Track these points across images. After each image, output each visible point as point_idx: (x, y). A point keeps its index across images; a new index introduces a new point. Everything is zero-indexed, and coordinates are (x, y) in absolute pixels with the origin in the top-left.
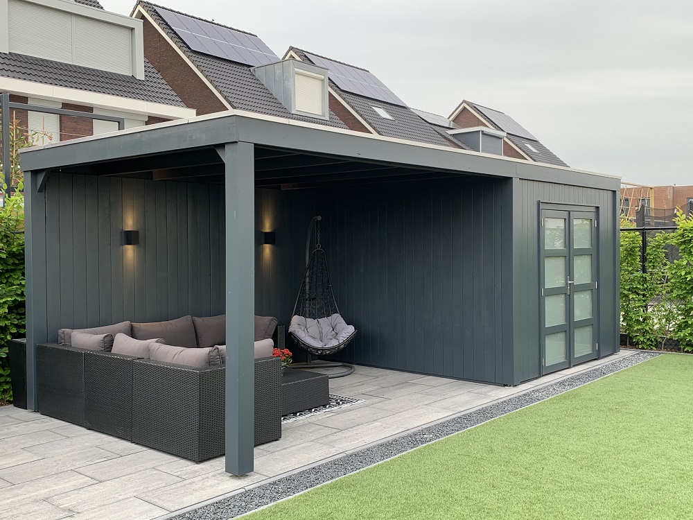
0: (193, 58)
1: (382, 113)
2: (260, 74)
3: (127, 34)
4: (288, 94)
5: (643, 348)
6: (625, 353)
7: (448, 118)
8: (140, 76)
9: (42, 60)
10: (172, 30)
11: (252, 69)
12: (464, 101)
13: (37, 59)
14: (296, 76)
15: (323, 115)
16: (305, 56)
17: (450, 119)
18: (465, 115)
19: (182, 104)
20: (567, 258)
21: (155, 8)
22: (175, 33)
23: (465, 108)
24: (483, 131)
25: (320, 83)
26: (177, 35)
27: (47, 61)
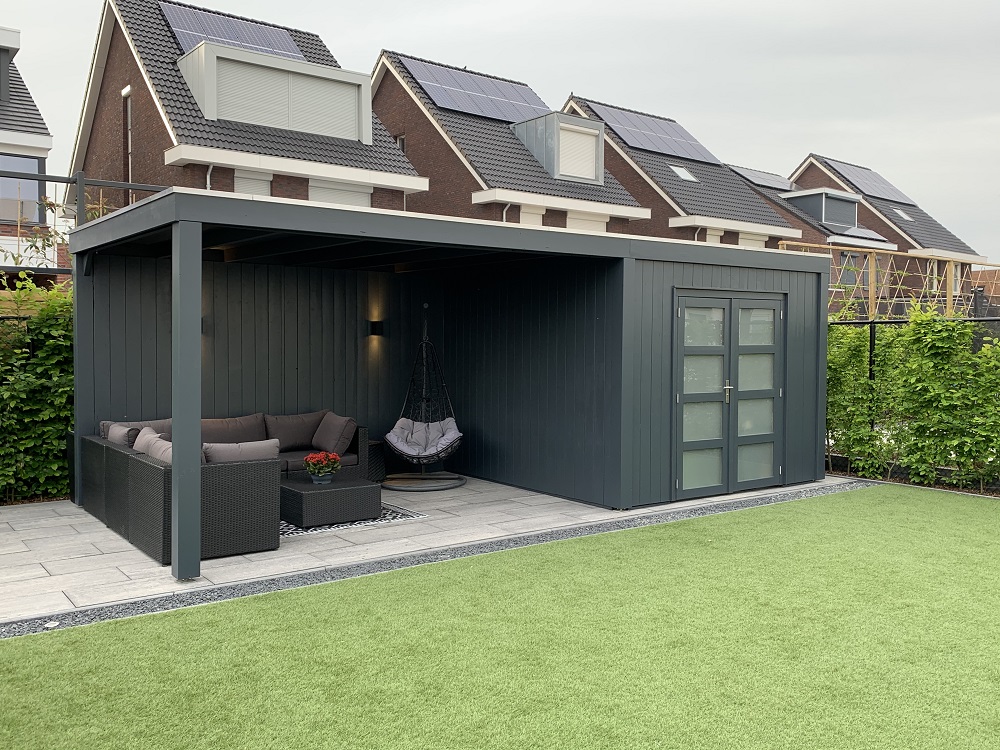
0: (438, 117)
1: (683, 173)
2: (520, 131)
3: (353, 91)
4: (551, 156)
5: (864, 476)
6: (832, 481)
7: (789, 179)
8: (368, 140)
9: (254, 126)
10: (418, 83)
11: (511, 126)
12: (811, 155)
13: (248, 126)
14: (561, 132)
15: (597, 179)
16: (588, 106)
17: (792, 180)
18: (811, 173)
19: (414, 172)
20: (726, 357)
21: (401, 58)
22: (421, 88)
23: (812, 164)
24: (826, 194)
25: (594, 139)
26: (422, 89)
27: (259, 127)
